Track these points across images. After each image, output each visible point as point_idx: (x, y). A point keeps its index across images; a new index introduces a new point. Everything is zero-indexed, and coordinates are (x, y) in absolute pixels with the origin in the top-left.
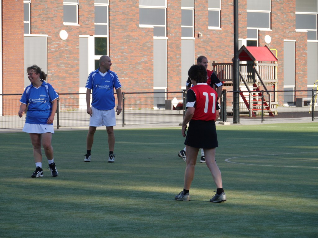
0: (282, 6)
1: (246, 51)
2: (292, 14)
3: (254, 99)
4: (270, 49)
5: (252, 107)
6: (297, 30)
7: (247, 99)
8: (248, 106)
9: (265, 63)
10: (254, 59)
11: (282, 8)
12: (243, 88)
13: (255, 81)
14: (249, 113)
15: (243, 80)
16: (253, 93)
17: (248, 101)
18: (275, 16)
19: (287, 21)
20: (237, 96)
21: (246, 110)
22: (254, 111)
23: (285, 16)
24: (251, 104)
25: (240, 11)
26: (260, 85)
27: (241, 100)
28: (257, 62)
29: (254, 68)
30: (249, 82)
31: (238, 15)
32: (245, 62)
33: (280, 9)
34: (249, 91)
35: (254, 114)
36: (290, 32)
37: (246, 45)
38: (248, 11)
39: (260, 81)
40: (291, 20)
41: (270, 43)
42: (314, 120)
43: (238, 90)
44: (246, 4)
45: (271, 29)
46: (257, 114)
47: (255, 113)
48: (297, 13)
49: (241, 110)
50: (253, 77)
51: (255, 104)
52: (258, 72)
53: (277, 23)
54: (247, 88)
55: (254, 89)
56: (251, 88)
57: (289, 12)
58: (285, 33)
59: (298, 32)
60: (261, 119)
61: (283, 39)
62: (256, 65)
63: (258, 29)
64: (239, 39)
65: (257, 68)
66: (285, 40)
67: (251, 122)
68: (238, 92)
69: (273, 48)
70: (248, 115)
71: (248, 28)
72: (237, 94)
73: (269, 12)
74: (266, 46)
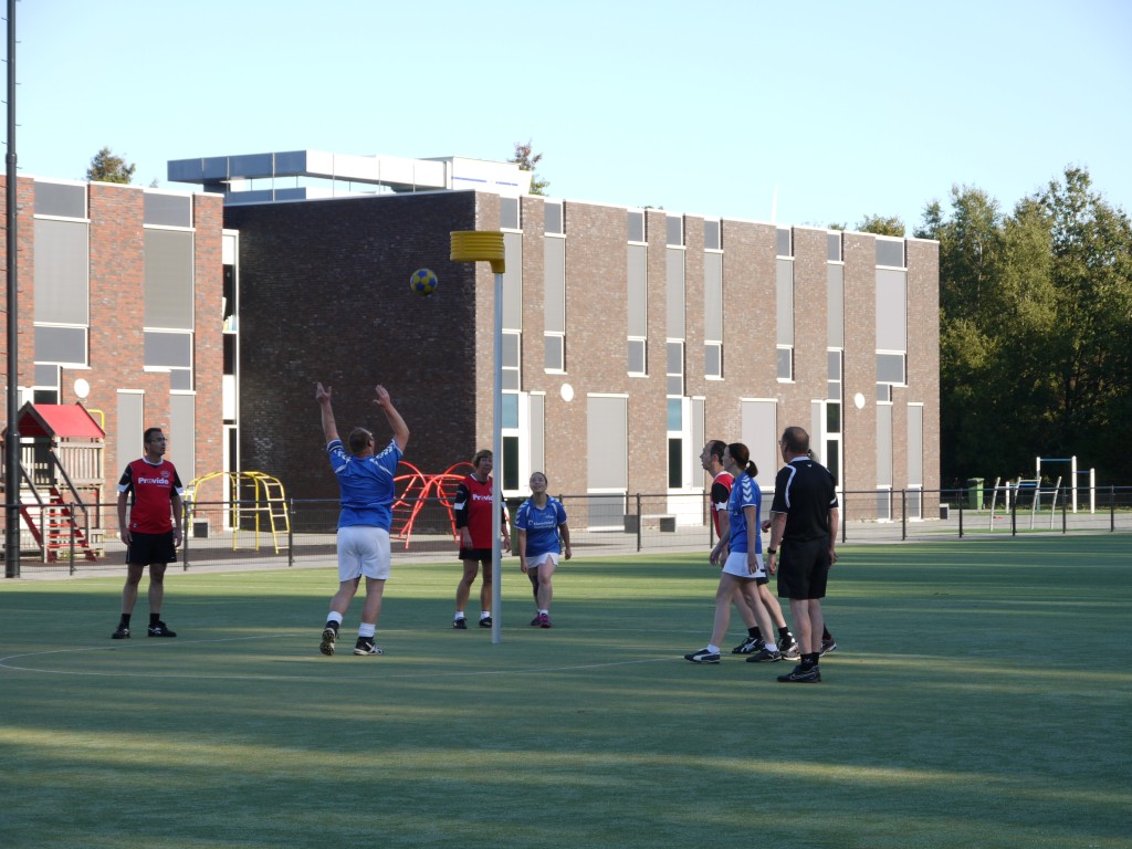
0: (115, 314)
1: (33, 414)
2: (136, 332)
3: (52, 522)
4: (89, 411)
5: (47, 540)
6: (148, 368)
7: (36, 522)
8: (38, 537)
9: (74, 441)
10: (53, 433)
11: (114, 320)
12: (26, 497)
13: (54, 482)
14: (40, 553)
15: (27, 481)
16: (49, 509)
17: (38, 527)
18: (98, 336)
19: (125, 348)
20: (15, 516)
21: (34, 546)
22: (51, 550)
23: (120, 337)
24: (46, 533)
25: (21, 324)
26: (65, 491)
27: (23, 524)
28: (57, 439)
29: (52, 453)
30: (40, 484)
31: (17, 333)
32: (30, 440)
33: (110, 322)
34: (41, 505)
35: (53, 556)
36: (131, 372)
37: (32, 402)
38: (37, 324)
39: (65, 483)
40: (134, 346)
41: (87, 398)
42: (189, 569)
43: (16, 501)
44: (32, 310)
45: (89, 365)
46: (59, 555)
47: (54, 553)
48: (147, 329)
49: (22, 548)
50: (49, 473)
51: (55, 533)
52: (62, 462)
53: (102, 353)
54: (37, 497)
55: (52, 501)
56: (46, 497)
57: (128, 328)
58: (120, 373)
59: (149, 373)
60: (69, 568)
61: (115, 387)
62: (55, 445)
63: (59, 364)
64: (19, 388)
65: (58, 452)
66: (119, 391)
67: (45, 574)
68: (17, 508)
69: (94, 408)
70: (39, 558)
71: (36, 363)
72: (15, 511)
73: (85, 327)
74: (78, 404)
